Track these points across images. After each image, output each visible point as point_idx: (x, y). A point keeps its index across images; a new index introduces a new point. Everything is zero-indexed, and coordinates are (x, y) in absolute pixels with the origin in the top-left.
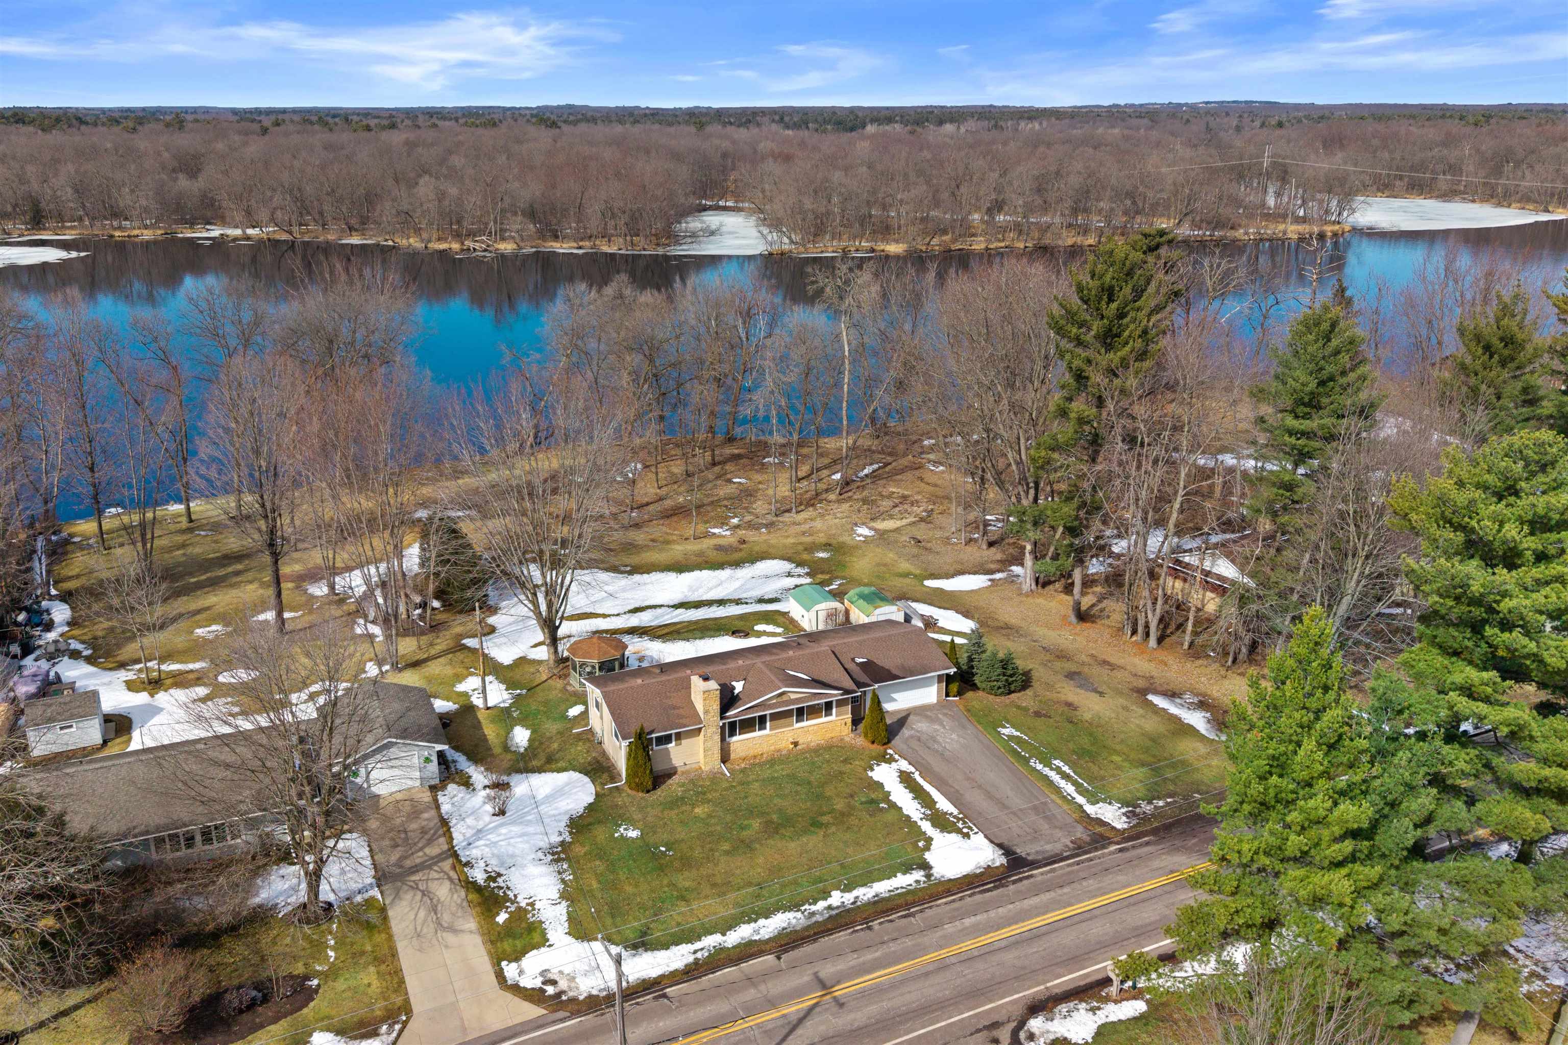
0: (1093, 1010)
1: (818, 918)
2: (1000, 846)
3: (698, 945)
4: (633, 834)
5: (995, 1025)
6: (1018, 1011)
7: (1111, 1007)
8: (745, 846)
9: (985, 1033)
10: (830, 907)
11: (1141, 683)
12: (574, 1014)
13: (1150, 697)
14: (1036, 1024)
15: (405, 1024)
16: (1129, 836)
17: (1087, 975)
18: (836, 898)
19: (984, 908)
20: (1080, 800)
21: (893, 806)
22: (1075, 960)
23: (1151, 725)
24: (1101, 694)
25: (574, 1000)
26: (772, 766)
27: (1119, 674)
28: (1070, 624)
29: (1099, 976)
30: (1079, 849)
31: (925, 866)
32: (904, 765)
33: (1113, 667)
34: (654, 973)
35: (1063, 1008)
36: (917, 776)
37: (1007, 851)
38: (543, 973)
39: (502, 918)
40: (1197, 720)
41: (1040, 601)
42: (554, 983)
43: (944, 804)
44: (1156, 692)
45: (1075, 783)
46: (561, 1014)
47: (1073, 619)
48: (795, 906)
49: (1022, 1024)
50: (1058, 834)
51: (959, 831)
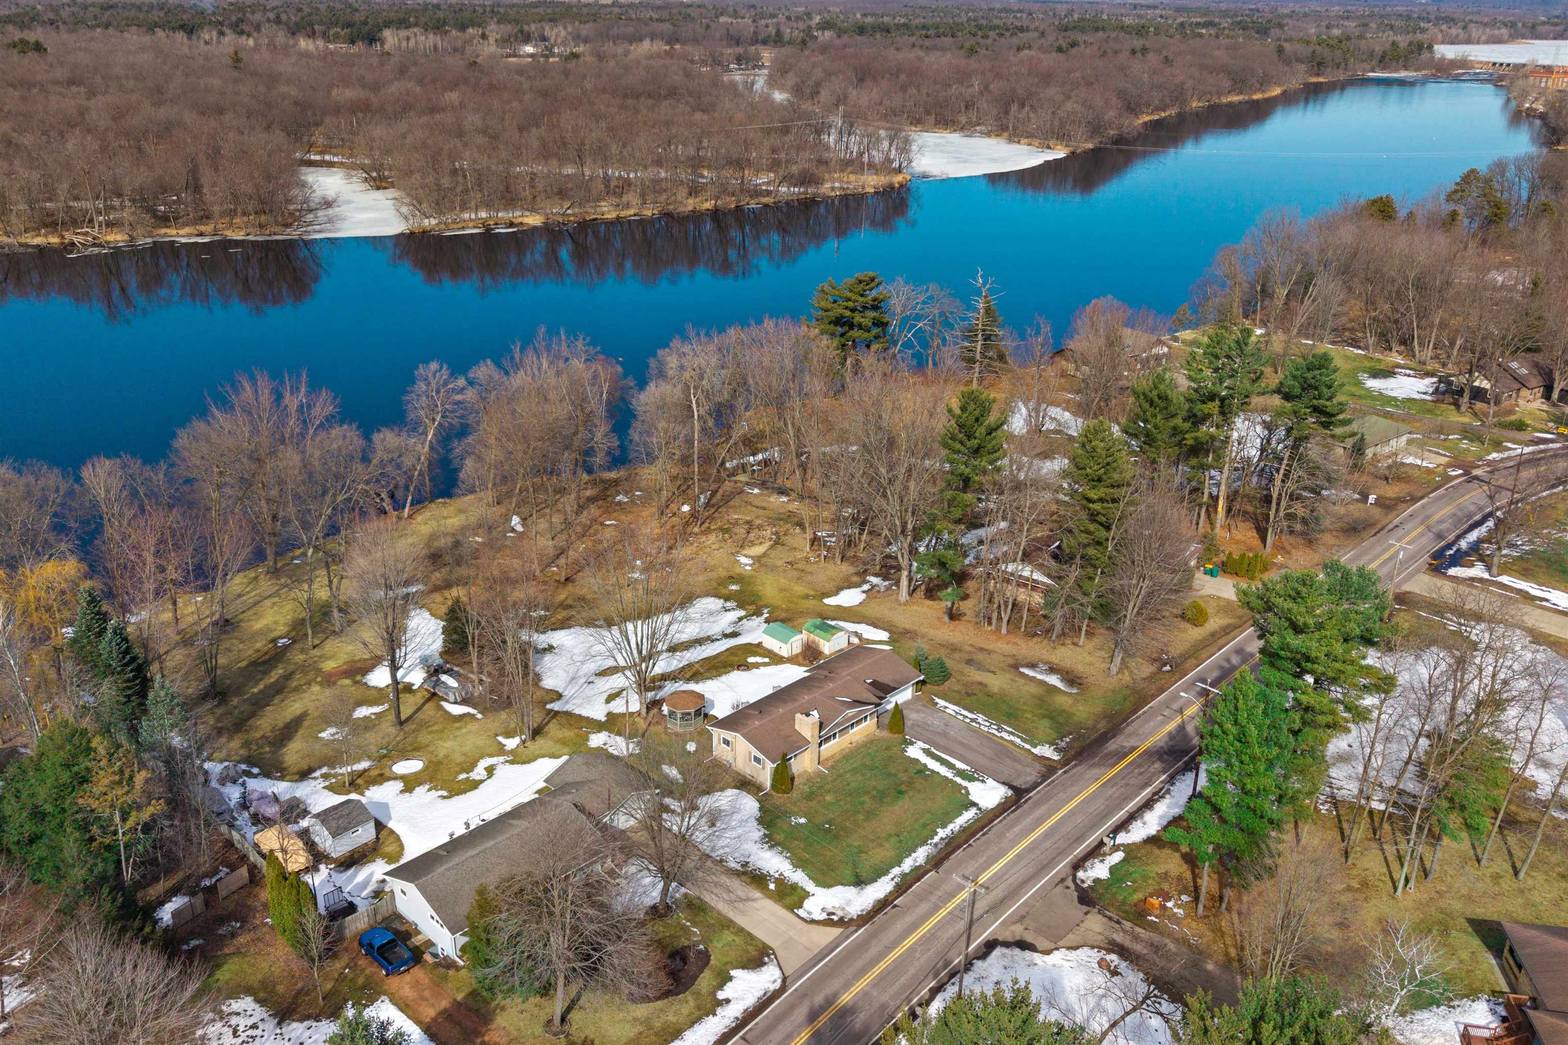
0: (1102, 861)
1: (940, 846)
2: (1004, 783)
3: (891, 876)
4: (803, 820)
5: (1063, 880)
6: (1069, 870)
7: (1108, 858)
8: (870, 814)
9: (1060, 886)
10: (942, 839)
11: (1011, 661)
12: (859, 927)
13: (1022, 670)
14: (1081, 874)
15: (774, 954)
16: (1065, 762)
17: (1088, 845)
18: (942, 833)
19: (1018, 820)
20: (1027, 746)
21: (933, 771)
22: (1080, 839)
23: (1033, 689)
24: (994, 673)
25: (851, 920)
26: (847, 760)
27: (994, 656)
28: (945, 623)
29: (1096, 843)
30: (1044, 777)
31: (974, 804)
32: (921, 744)
33: (989, 652)
34: (881, 895)
35: (1088, 864)
36: (933, 749)
37: (1011, 787)
38: (823, 910)
39: (772, 886)
40: (1054, 680)
41: (915, 607)
42: (833, 914)
43: (960, 765)
44: (1023, 666)
45: (1019, 737)
46: (852, 928)
47: (946, 619)
48: (924, 843)
49: (1074, 877)
50: (1029, 770)
51: (978, 780)
